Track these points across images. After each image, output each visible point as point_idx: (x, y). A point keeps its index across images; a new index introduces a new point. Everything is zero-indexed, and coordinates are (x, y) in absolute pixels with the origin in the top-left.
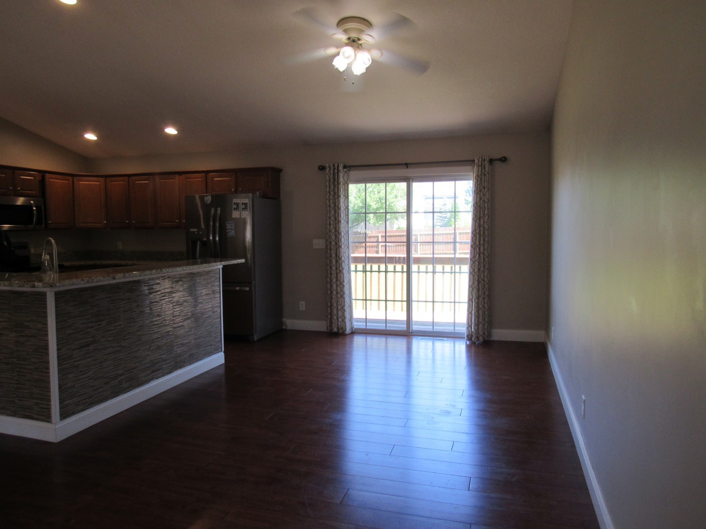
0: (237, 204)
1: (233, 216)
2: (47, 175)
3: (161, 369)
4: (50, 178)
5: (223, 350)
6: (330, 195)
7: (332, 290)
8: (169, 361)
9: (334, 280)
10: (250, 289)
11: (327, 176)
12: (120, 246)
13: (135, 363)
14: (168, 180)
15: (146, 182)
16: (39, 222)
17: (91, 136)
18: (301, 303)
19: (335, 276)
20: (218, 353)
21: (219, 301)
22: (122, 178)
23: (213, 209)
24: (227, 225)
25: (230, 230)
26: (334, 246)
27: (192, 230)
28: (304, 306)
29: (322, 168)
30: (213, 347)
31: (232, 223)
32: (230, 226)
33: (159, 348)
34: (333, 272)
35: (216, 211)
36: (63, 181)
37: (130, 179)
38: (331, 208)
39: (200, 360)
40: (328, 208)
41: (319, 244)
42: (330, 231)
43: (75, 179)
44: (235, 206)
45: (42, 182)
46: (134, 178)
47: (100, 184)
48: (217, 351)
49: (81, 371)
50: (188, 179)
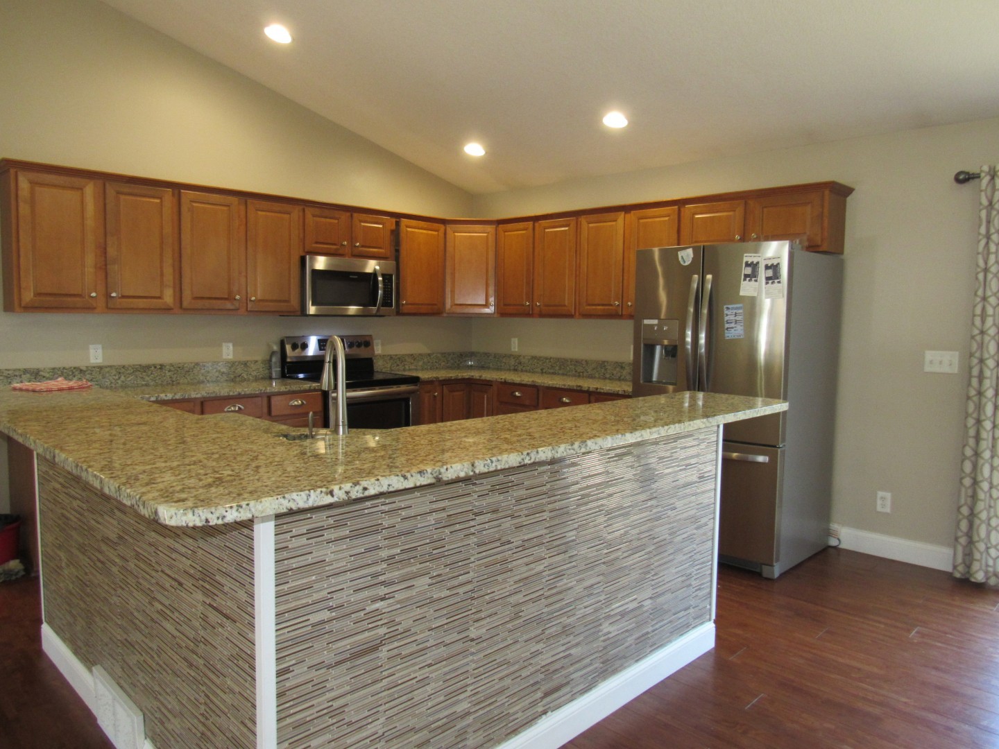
0: (754, 266)
1: (742, 293)
2: (404, 221)
3: (568, 683)
4: (407, 227)
5: (713, 617)
6: (987, 243)
7: (979, 478)
8: (587, 661)
9: (987, 455)
10: (773, 460)
11: (983, 194)
12: (515, 346)
13: (501, 679)
14: (605, 224)
15: (563, 229)
16: (387, 302)
17: (474, 149)
18: (880, 494)
19: (990, 445)
20: (702, 623)
21: (712, 500)
22: (521, 225)
23: (696, 276)
24: (726, 312)
25: (733, 325)
26: (992, 370)
27: (646, 322)
28: (888, 503)
29: (964, 178)
30: (691, 610)
31: (737, 308)
32: (731, 314)
33: (566, 631)
34: (984, 435)
35: (703, 281)
36: (430, 232)
37: (537, 224)
38: (990, 276)
39: (661, 646)
40: (981, 276)
41: (941, 362)
42: (982, 332)
43: (449, 228)
44: (749, 271)
45: (396, 234)
46: (543, 222)
47: (487, 236)
48: (699, 619)
49: (350, 724)
50: (642, 219)
